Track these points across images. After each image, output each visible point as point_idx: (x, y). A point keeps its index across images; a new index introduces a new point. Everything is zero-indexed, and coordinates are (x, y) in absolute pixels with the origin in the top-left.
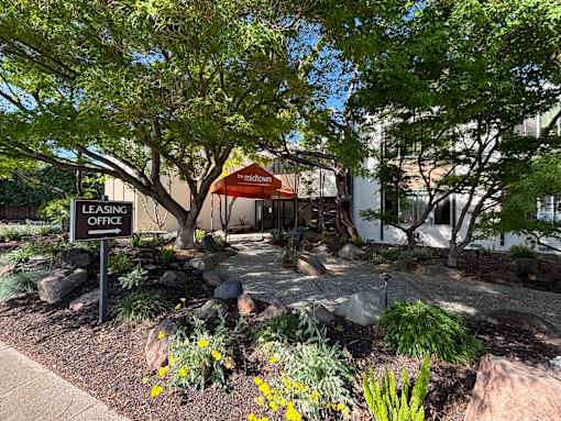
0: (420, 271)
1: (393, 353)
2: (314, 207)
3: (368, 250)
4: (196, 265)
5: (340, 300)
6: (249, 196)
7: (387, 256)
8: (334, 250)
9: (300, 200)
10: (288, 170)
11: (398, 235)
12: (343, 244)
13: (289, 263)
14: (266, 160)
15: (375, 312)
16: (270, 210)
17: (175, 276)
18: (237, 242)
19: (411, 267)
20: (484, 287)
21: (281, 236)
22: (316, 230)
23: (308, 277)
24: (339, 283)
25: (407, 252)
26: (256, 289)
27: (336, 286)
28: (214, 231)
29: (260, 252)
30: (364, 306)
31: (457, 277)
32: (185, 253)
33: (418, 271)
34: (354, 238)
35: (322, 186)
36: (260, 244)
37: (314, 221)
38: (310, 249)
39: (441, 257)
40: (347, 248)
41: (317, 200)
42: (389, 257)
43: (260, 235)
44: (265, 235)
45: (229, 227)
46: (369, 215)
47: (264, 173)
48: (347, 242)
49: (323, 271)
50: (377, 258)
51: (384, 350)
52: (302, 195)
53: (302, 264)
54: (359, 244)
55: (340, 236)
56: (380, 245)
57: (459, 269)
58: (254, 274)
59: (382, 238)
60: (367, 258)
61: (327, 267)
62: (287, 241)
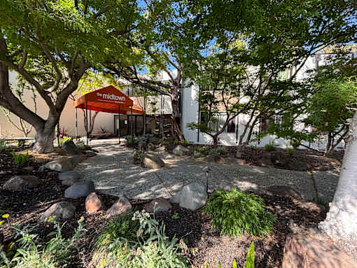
0: (222, 161)
1: (217, 234)
2: (156, 121)
3: (191, 148)
4: (53, 167)
5: (175, 187)
6: (109, 111)
7: (203, 152)
8: (170, 150)
9: (148, 116)
10: (139, 94)
11: (207, 139)
12: (176, 145)
13: (138, 161)
14: (122, 86)
15: (202, 198)
16: (126, 122)
17: (21, 181)
18: (98, 146)
19: (217, 159)
20: (256, 170)
21: (133, 141)
22: (158, 136)
23: (151, 170)
24: (174, 173)
25: (214, 149)
26: (108, 185)
27: (172, 175)
28: (79, 137)
29: (116, 153)
30: (194, 194)
31: (242, 164)
32: (43, 156)
33: (221, 162)
34: (182, 141)
35: (162, 107)
36: (117, 146)
37: (157, 130)
38: (154, 149)
39: (232, 152)
40: (178, 148)
41: (159, 116)
42: (204, 153)
43: (117, 140)
44: (121, 140)
45: (93, 134)
46: (192, 126)
47: (119, 94)
48: (178, 144)
49: (162, 165)
50: (197, 154)
51: (210, 232)
52: (149, 112)
53: (148, 161)
54: (185, 145)
55: (174, 140)
56: (198, 145)
57: (243, 159)
58: (108, 171)
59: (198, 141)
60: (190, 154)
61: (166, 162)
62: (137, 144)
